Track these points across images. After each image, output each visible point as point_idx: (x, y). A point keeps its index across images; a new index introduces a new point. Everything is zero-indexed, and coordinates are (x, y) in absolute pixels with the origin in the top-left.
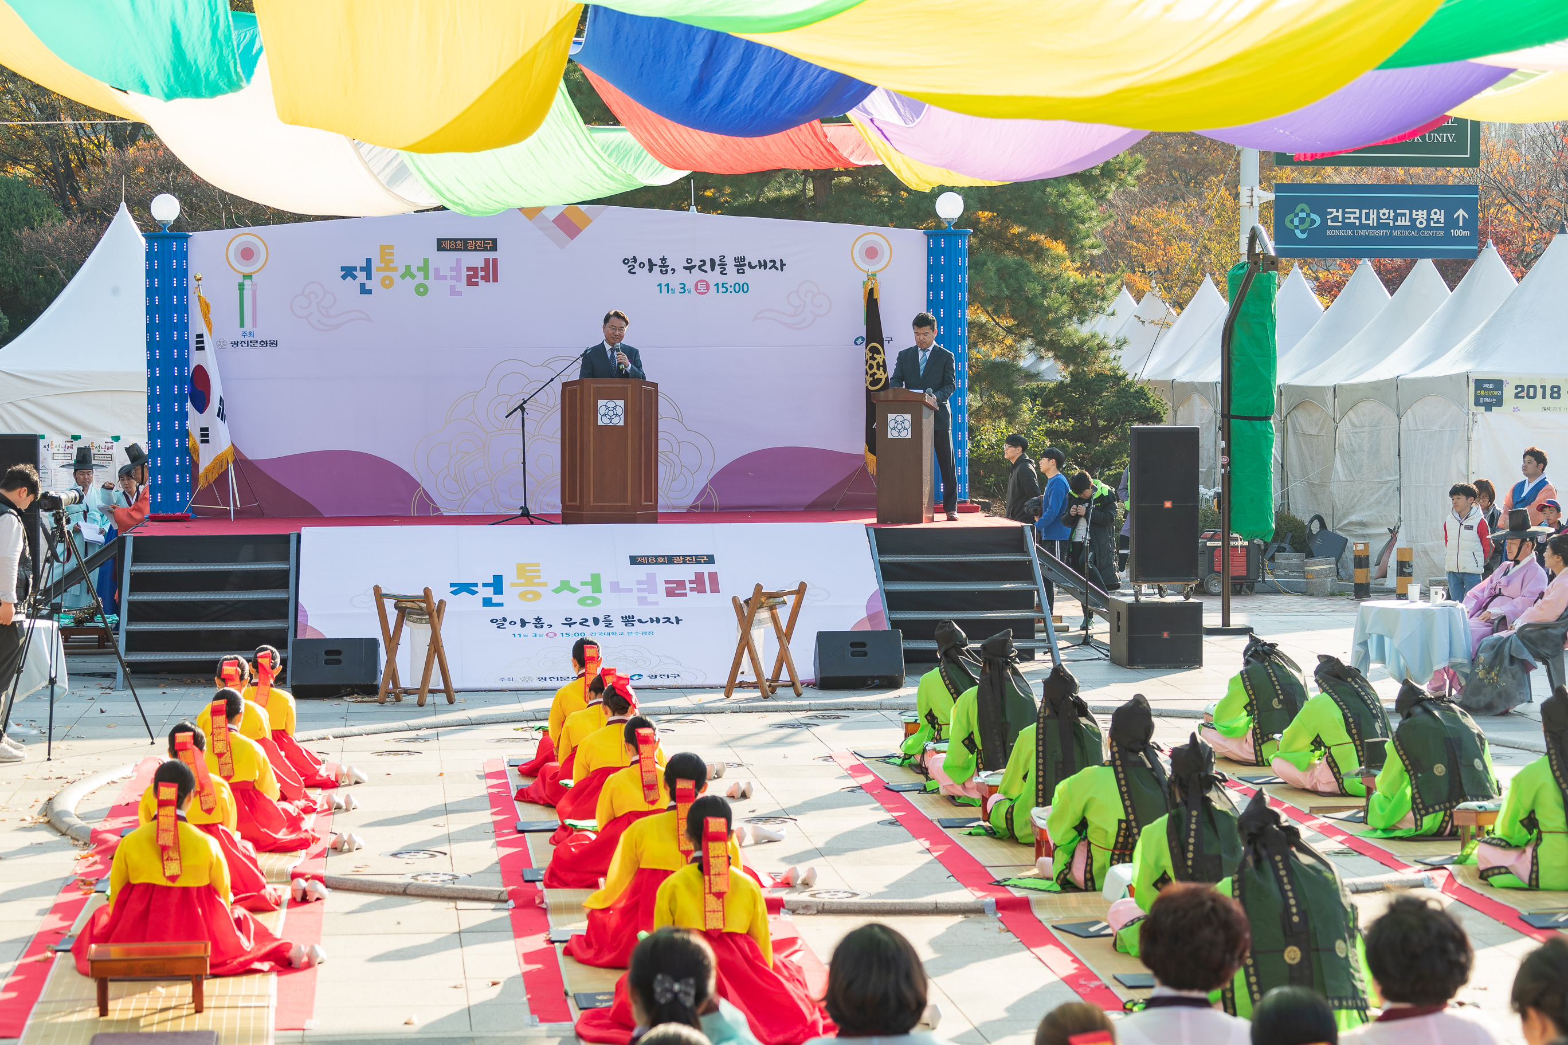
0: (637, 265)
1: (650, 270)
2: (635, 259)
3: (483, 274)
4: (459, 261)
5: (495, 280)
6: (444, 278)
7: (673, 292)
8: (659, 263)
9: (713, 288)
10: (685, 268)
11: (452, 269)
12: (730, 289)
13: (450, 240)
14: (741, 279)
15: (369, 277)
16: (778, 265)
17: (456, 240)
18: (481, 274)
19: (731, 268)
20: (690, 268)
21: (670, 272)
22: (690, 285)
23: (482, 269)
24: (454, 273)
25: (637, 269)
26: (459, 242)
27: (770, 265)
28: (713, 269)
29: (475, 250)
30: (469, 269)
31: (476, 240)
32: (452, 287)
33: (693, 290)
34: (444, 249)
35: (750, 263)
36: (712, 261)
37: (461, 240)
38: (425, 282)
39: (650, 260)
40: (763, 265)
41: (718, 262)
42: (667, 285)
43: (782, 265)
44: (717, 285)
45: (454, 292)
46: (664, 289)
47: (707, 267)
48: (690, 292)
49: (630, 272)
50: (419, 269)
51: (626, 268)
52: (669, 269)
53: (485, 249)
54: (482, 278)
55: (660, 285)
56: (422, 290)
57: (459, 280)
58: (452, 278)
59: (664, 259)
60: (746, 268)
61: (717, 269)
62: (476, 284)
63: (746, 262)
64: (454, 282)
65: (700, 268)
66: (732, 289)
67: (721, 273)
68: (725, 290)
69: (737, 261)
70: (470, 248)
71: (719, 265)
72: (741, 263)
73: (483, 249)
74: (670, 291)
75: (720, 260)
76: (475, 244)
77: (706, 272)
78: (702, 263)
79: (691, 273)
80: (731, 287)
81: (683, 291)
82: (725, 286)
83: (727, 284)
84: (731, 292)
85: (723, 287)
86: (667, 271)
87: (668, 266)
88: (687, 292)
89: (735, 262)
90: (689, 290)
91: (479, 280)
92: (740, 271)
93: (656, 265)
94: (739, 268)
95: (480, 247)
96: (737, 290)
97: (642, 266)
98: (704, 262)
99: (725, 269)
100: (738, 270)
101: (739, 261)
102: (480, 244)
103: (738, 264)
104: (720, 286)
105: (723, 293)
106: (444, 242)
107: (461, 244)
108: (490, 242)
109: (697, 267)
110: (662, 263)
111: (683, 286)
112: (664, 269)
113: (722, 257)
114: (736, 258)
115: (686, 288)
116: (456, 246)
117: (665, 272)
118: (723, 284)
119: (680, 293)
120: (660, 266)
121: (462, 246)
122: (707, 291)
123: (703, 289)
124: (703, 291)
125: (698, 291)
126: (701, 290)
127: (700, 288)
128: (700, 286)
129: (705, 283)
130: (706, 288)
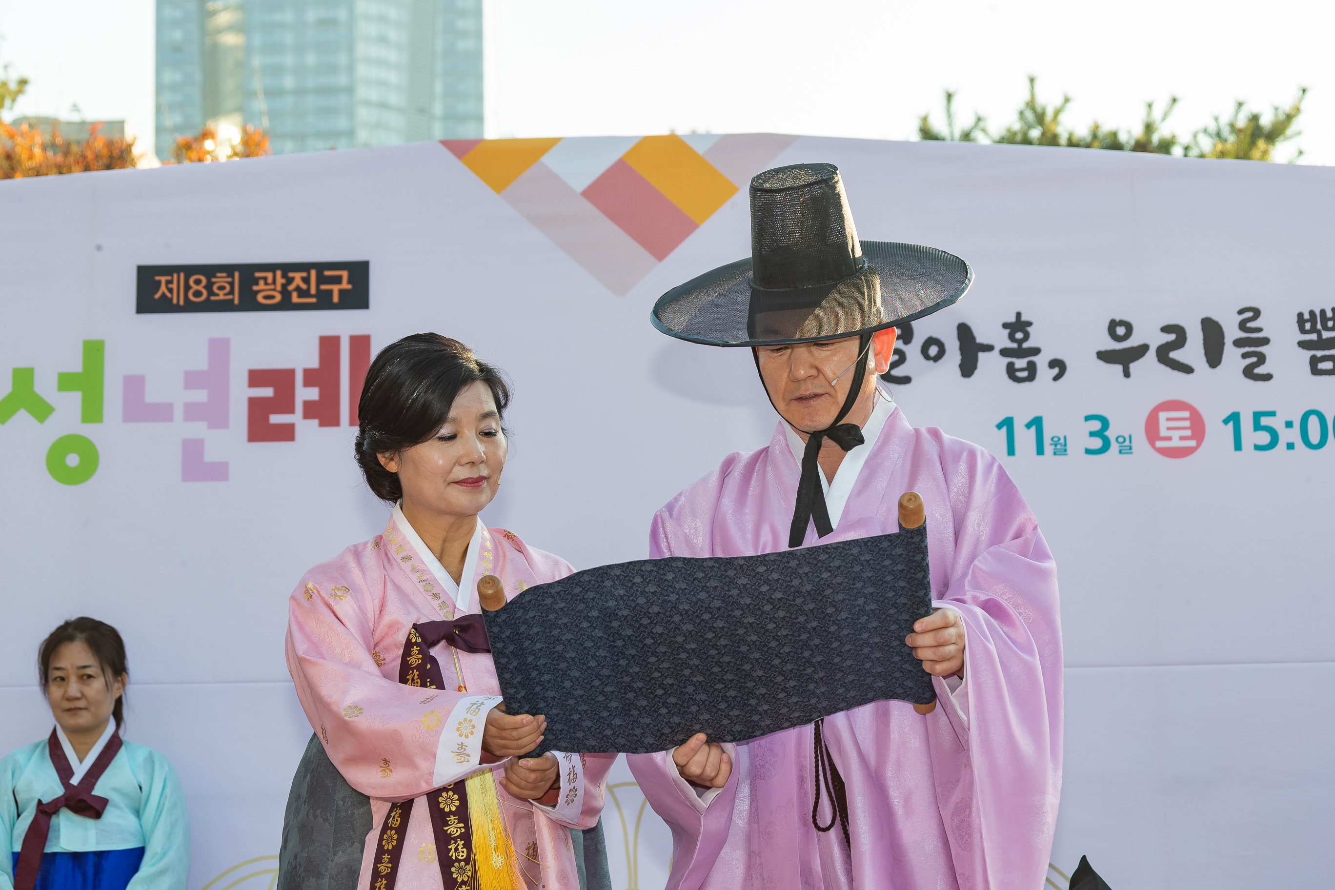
0: (913, 351)
1: (968, 368)
3: (313, 394)
4: (219, 346)
6: (163, 413)
7: (1061, 448)
8: (1002, 340)
9: (1217, 433)
10: (1105, 356)
11: (192, 380)
12: (1287, 436)
13: (189, 270)
14: (1327, 392)
17: (210, 271)
18: (305, 394)
19: (1286, 354)
21: (1045, 373)
22: (1127, 424)
23: (311, 378)
24: (200, 396)
25: (915, 364)
26: (221, 279)
28: (1214, 357)
29: (286, 305)
30: (257, 378)
31: (287, 268)
32: (194, 446)
33: (1140, 441)
34: (166, 306)
36: (1211, 329)
37: (229, 269)
38: (90, 431)
39: (964, 331)
41: (1232, 332)
42: (1037, 423)
44: (1234, 418)
46: (1025, 438)
47: (1192, 352)
48: (1126, 449)
50: (66, 382)
52: (1042, 361)
53: (324, 302)
54: (311, 410)
55: (1007, 424)
56: (72, 462)
57: (219, 421)
58: (192, 412)
59: (1018, 326)
61: (1233, 359)
62: (287, 433)
64: (198, 430)
65: (1163, 355)
66: (1293, 435)
67: (1249, 373)
68: (1264, 438)
69: (1308, 326)
70: (266, 297)
71: (1238, 343)
72: (1326, 335)
73: (313, 300)
74: (1048, 448)
75: (1242, 326)
76: (284, 286)
77: (1187, 369)
78: (1172, 337)
79: (1127, 374)
80: (1289, 424)
81: (1097, 443)
82: (1264, 421)
83: (1272, 414)
84: (1290, 446)
85: (1257, 427)
86: (1032, 369)
87: (1036, 351)
88: (1114, 447)
89: (1303, 331)
90: (1121, 440)
91: (296, 418)
92: (1322, 366)
93: (989, 348)
94: (1319, 353)
95: (302, 293)
96: (1315, 438)
97: (933, 351)
98: (1179, 334)
99: (1262, 359)
100: (1314, 361)
101: (1319, 326)
102: (306, 280)
103: (1314, 337)
104: (1246, 423)
105: (1257, 448)
106: (163, 279)
107: (232, 284)
108: (345, 274)
109: (1151, 354)
110: (1012, 337)
111: (1096, 425)
112: (1021, 363)
113: (1250, 314)
114: (1307, 316)
115: (1111, 434)
116: (211, 293)
117: (1024, 374)
118: (1257, 416)
119: (1089, 451)
120: (1005, 352)
121: (232, 292)
122: (1192, 443)
123: (1176, 434)
124: (1176, 443)
125: (1159, 444)
126: (1169, 438)
127: (1163, 432)
128: (1163, 425)
129: (1186, 414)
130: (1188, 433)
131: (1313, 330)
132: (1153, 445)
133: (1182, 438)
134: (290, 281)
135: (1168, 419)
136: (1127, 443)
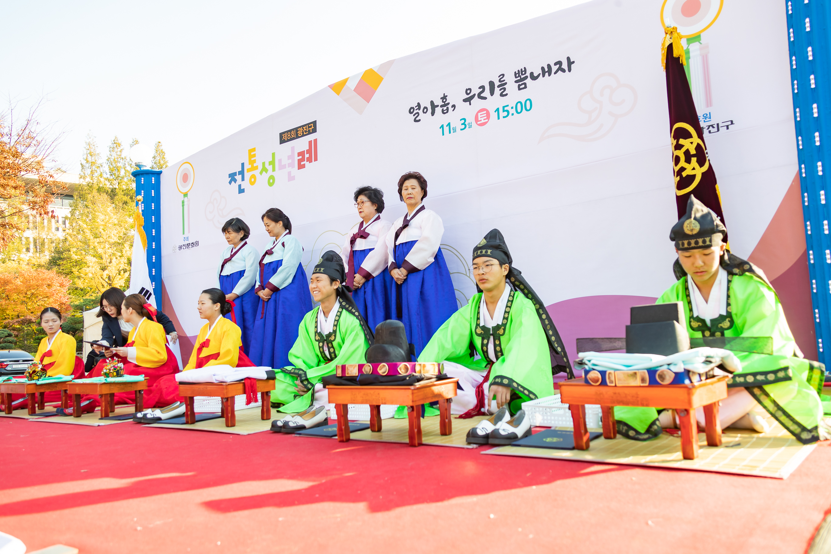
0: (421, 112)
1: (433, 114)
2: (419, 105)
4: (293, 148)
5: (316, 159)
6: (284, 167)
7: (455, 130)
8: (440, 103)
9: (494, 115)
10: (465, 100)
13: (287, 132)
14: (523, 95)
15: (243, 179)
16: (565, 66)
17: (290, 131)
18: (307, 156)
19: (511, 86)
20: (468, 100)
21: (451, 109)
22: (471, 119)
23: (307, 152)
25: (422, 116)
27: (554, 68)
28: (492, 93)
29: (303, 135)
30: (299, 154)
31: (303, 126)
32: (289, 173)
33: (474, 123)
34: (285, 141)
35: (532, 74)
36: (492, 84)
37: (293, 129)
39: (432, 103)
40: (547, 71)
41: (497, 83)
42: (449, 125)
43: (570, 63)
44: (498, 110)
45: (291, 178)
46: (446, 129)
47: (487, 93)
48: (470, 127)
49: (415, 121)
51: (412, 117)
52: (450, 106)
53: (310, 133)
54: (308, 160)
55: (442, 127)
56: (271, 181)
59: (444, 98)
60: (529, 81)
61: (497, 91)
62: (304, 166)
63: (528, 74)
64: (290, 169)
65: (480, 97)
66: (513, 111)
67: (502, 95)
68: (506, 114)
69: (517, 75)
70: (300, 135)
71: (498, 86)
72: (522, 77)
73: (307, 133)
74: (452, 131)
75: (500, 81)
76: (303, 131)
77: (485, 98)
78: (482, 89)
79: (470, 104)
80: (512, 108)
81: (463, 126)
82: (506, 109)
83: (508, 106)
84: (513, 114)
85: (504, 111)
86: (448, 109)
87: (449, 104)
88: (467, 126)
89: (516, 77)
90: (469, 124)
91: (305, 162)
92: (521, 87)
93: (438, 106)
94: (520, 83)
95: (306, 131)
96: (519, 110)
97: (425, 110)
98: (483, 88)
99: (505, 89)
100: (519, 86)
101: (520, 75)
102: (306, 128)
103: (519, 78)
104: (501, 110)
105: (504, 117)
106: (283, 135)
107: (294, 133)
108: (312, 125)
109: (476, 96)
110: (443, 102)
111: (463, 121)
112: (445, 108)
113: (502, 76)
114: (517, 72)
115: (466, 123)
116: (291, 136)
117: (446, 111)
118: (504, 107)
119: (461, 130)
120: (442, 106)
121: (294, 135)
122: (487, 120)
123: (482, 119)
124: (483, 121)
125: (478, 123)
126: (481, 120)
127: (479, 119)
128: (479, 116)
129: (485, 112)
130: (486, 117)
131: (519, 76)
132: (477, 123)
133: (484, 120)
134: (303, 129)
135: (481, 115)
136: (470, 125)
